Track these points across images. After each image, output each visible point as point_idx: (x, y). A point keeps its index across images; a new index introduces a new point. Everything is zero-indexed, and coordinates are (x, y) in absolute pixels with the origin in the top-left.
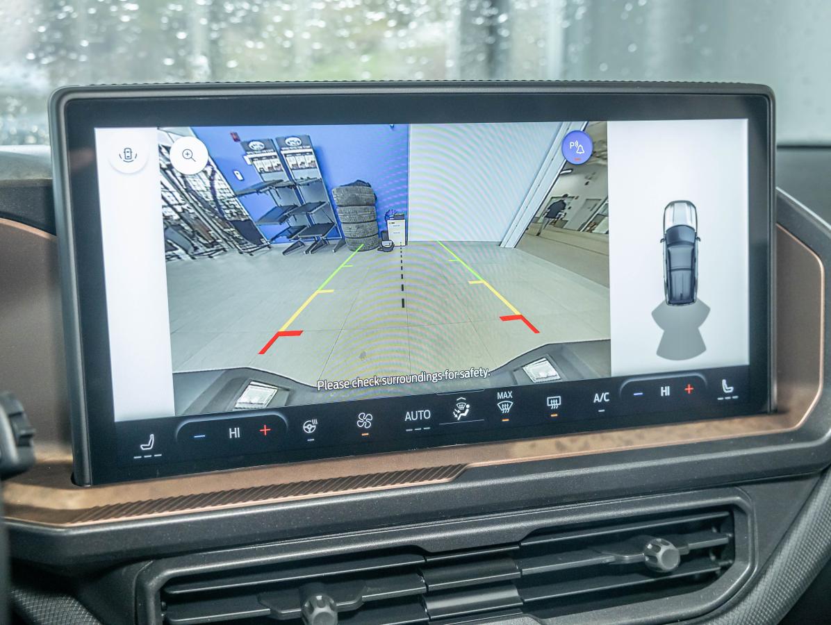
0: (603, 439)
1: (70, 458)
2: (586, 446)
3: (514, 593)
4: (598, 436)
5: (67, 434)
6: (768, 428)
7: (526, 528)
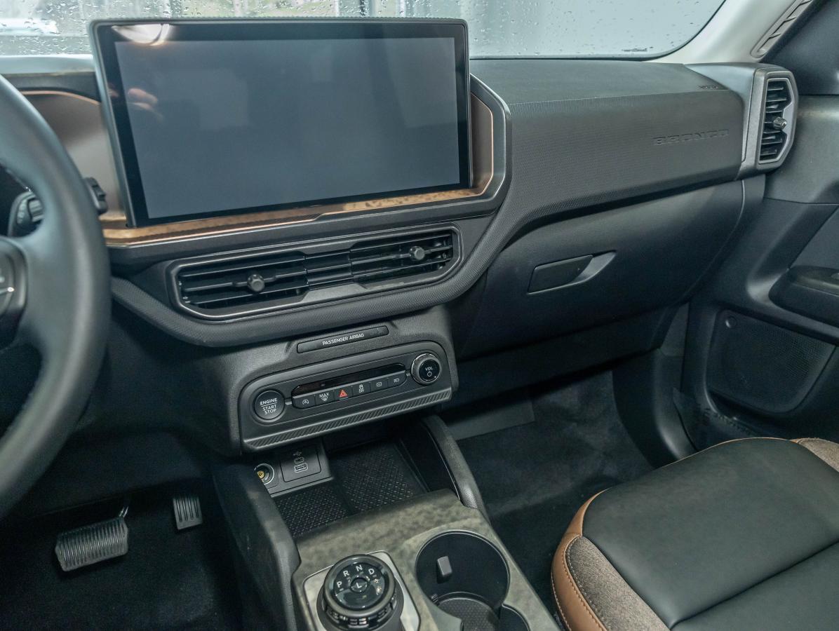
0: (389, 201)
1: (124, 218)
2: (380, 205)
3: (350, 274)
4: (386, 200)
5: (122, 206)
6: (468, 194)
7: (353, 242)
